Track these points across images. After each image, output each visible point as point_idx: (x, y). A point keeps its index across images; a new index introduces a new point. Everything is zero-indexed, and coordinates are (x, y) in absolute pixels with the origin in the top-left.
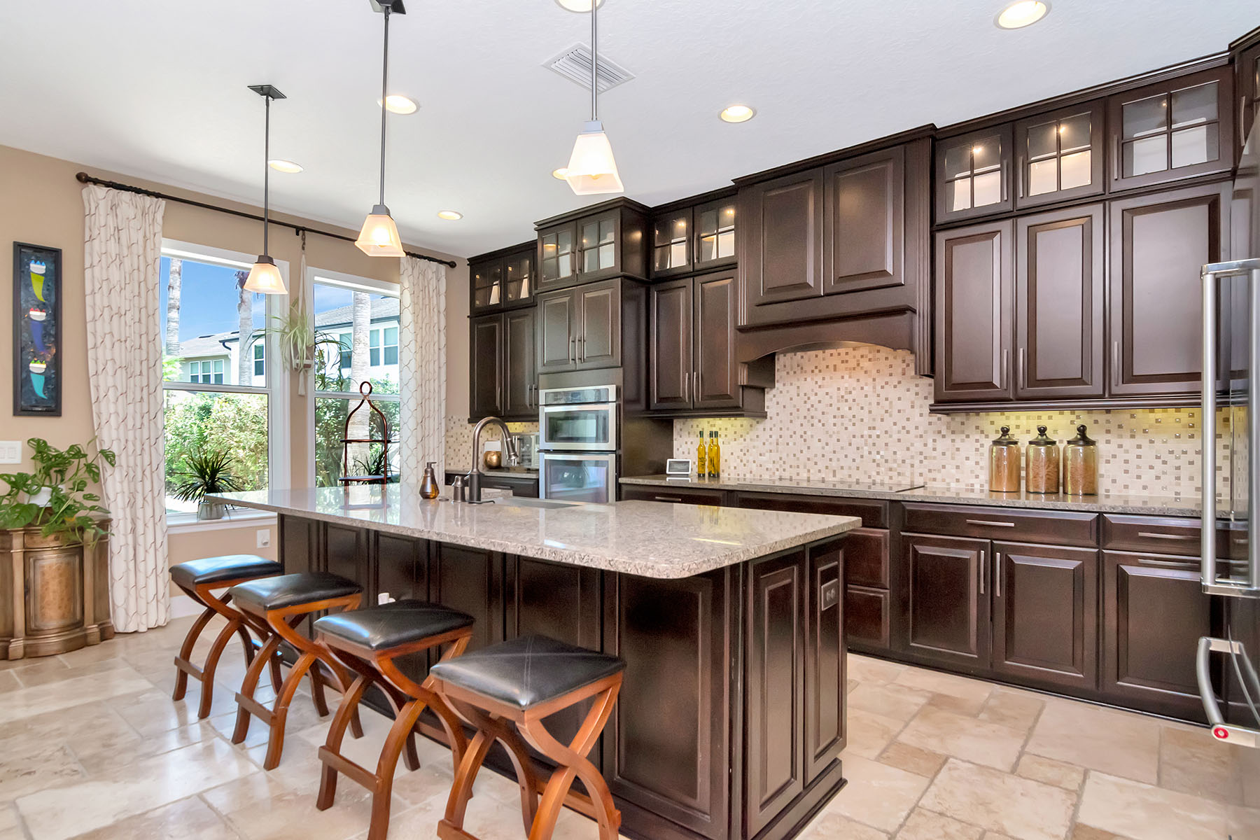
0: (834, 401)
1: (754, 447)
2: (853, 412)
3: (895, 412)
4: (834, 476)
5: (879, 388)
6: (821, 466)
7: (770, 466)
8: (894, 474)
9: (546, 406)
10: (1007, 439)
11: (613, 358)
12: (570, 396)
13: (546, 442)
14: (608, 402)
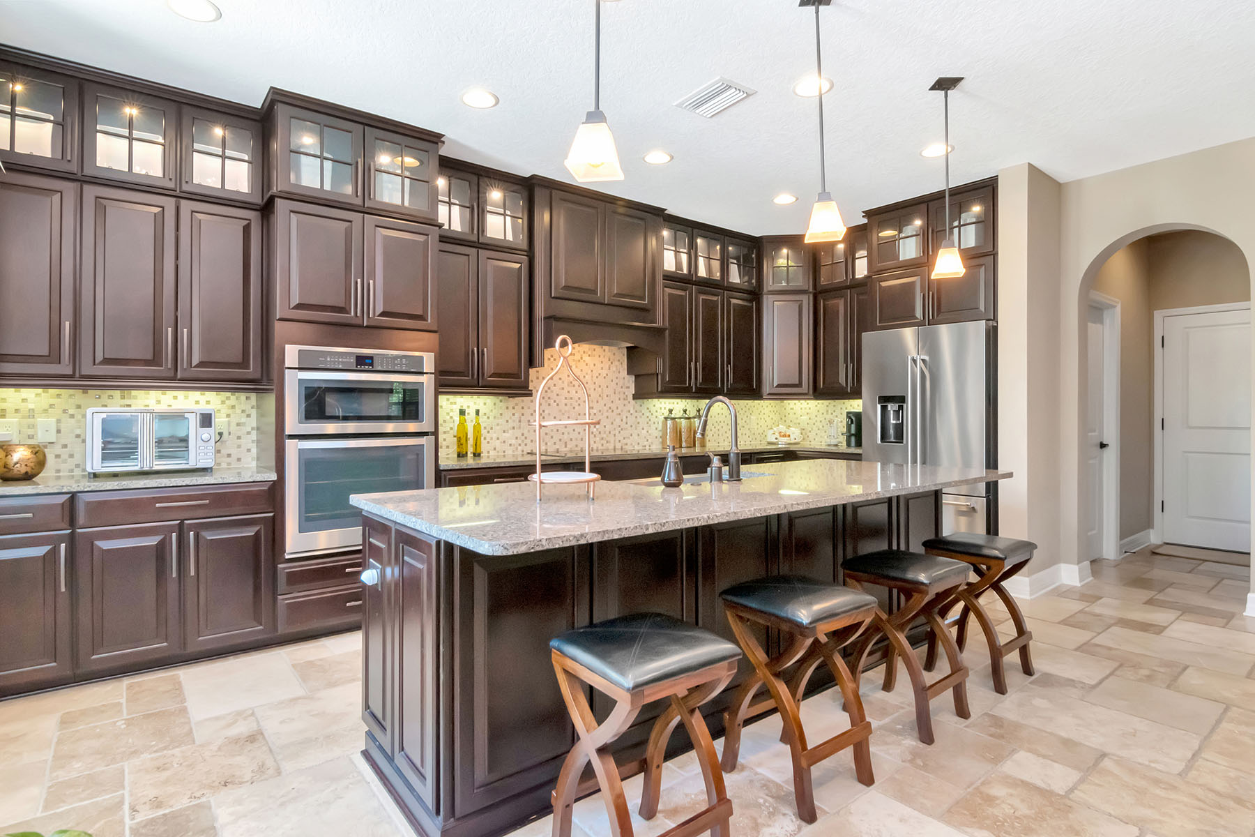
1: (498, 425)
5: (595, 377)
6: (556, 439)
7: (513, 442)
8: (604, 442)
9: (300, 369)
10: (673, 416)
11: (426, 320)
12: (353, 360)
13: (300, 422)
14: (422, 373)
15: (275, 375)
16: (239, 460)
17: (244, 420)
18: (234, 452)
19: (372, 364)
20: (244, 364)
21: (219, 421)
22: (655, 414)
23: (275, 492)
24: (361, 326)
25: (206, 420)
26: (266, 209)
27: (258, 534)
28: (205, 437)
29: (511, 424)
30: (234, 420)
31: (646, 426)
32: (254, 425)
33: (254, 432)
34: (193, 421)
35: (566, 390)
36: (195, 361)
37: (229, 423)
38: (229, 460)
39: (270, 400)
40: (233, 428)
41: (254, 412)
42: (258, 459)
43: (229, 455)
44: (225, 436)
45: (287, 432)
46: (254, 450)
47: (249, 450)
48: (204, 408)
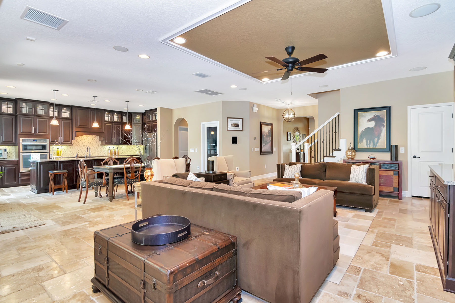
0: (83, 143)
1: (67, 151)
2: (87, 145)
3: (93, 145)
4: (83, 155)
5: (91, 141)
6: (81, 153)
7: (71, 154)
8: (93, 154)
9: (22, 142)
10: (110, 149)
11: (47, 133)
12: (33, 140)
13: (23, 150)
14: (46, 142)
15: (18, 143)
16: (11, 157)
17: (12, 150)
18: (10, 156)
19: (36, 141)
20: (12, 141)
21: (8, 151)
22: (106, 148)
23: (18, 162)
24: (34, 135)
25: (5, 150)
26: (16, 116)
27: (15, 168)
28: (5, 153)
29: (70, 150)
30: (10, 150)
31: (104, 151)
32: (14, 151)
33: (14, 153)
34: (3, 151)
35: (83, 144)
36: (3, 141)
37: (9, 151)
38: (9, 157)
39: (17, 147)
40: (10, 152)
41: (14, 149)
42: (15, 157)
43: (9, 156)
44: (9, 153)
45: (20, 152)
46: (14, 155)
47: (13, 156)
48: (5, 148)
